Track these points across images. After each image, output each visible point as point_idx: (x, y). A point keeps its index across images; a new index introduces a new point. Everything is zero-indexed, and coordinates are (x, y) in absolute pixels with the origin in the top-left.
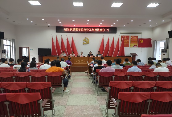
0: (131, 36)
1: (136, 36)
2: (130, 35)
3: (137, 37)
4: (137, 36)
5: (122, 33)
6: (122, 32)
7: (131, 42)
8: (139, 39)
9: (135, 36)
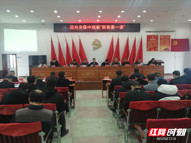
2: (159, 34)
4: (169, 36)
5: (147, 32)
6: (148, 30)
7: (160, 44)
8: (172, 39)
9: (166, 36)
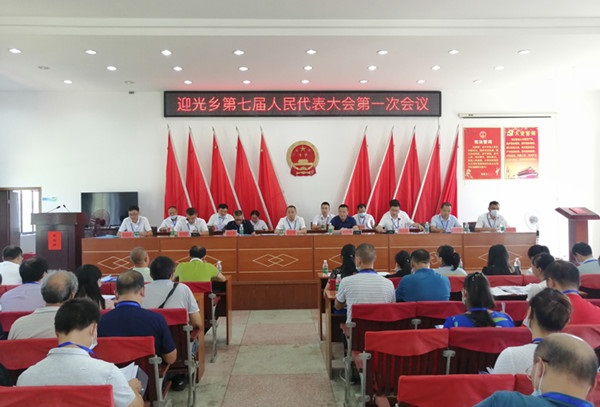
0: (507, 130)
1: (529, 129)
2: (503, 124)
3: (533, 133)
4: (535, 129)
5: (464, 118)
6: (466, 112)
7: (506, 154)
9: (523, 130)
